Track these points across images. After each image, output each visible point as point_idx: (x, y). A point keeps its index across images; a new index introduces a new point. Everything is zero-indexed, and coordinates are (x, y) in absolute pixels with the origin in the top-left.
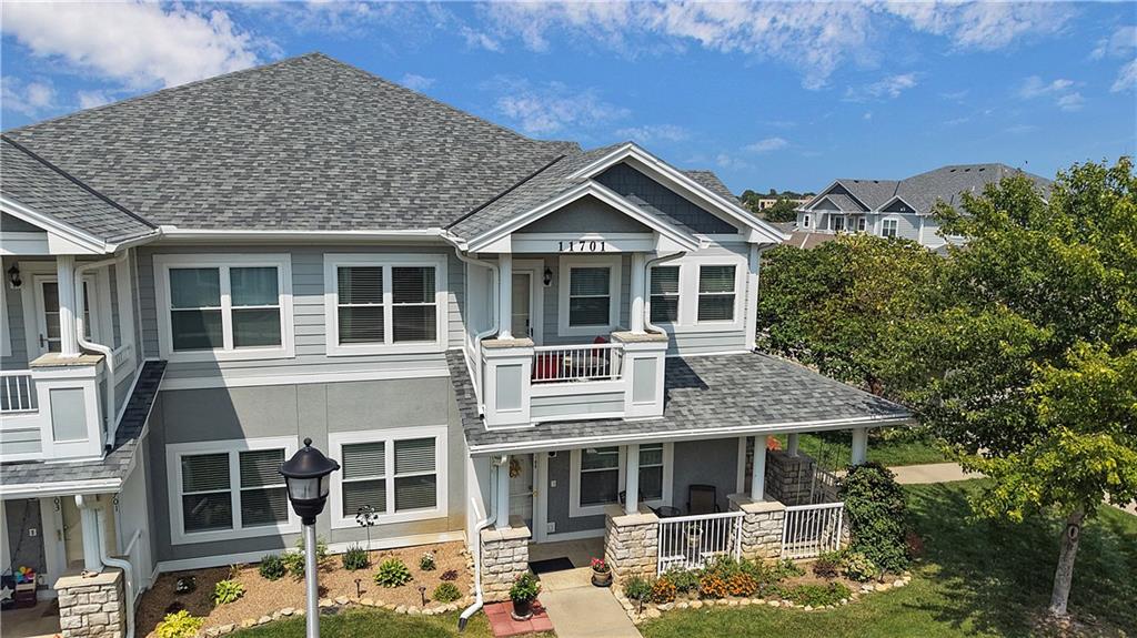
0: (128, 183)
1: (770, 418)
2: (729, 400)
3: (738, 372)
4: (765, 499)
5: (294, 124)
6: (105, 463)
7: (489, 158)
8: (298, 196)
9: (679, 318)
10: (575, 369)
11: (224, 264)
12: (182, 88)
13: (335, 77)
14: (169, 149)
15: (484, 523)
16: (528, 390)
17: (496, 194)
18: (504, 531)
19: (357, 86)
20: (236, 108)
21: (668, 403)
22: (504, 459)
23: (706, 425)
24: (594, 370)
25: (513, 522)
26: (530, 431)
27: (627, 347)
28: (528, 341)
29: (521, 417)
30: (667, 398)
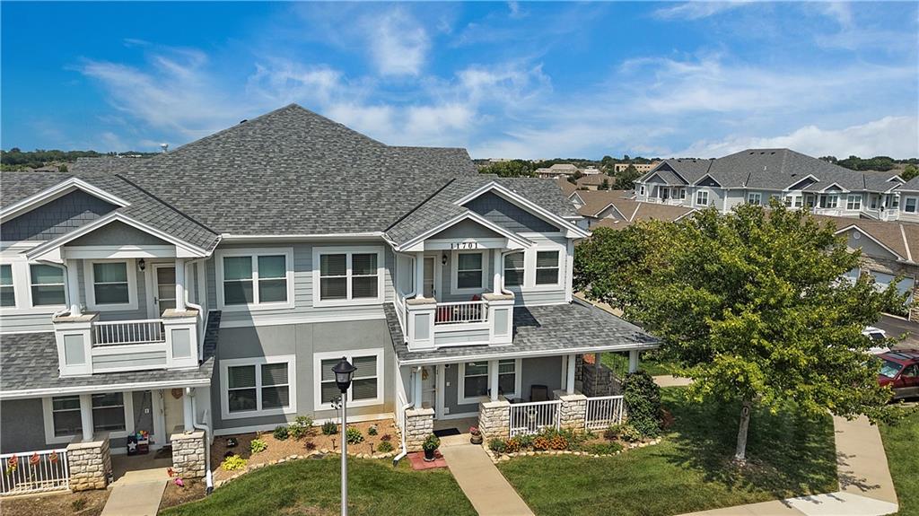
0: (196, 205)
1: (576, 345)
2: (553, 333)
3: (560, 316)
4: (575, 393)
5: (286, 160)
6: (200, 370)
7: (409, 182)
8: (296, 212)
9: (525, 283)
10: (460, 316)
11: (254, 254)
12: (215, 136)
13: (308, 124)
14: (216, 181)
15: (408, 406)
16: (433, 328)
17: (413, 207)
18: (419, 410)
19: (322, 130)
20: (249, 150)
21: (516, 336)
22: (419, 368)
23: (537, 348)
24: (472, 316)
25: (424, 406)
26: (435, 352)
27: (490, 303)
28: (433, 300)
29: (429, 344)
30: (515, 332)
